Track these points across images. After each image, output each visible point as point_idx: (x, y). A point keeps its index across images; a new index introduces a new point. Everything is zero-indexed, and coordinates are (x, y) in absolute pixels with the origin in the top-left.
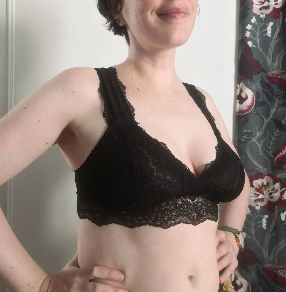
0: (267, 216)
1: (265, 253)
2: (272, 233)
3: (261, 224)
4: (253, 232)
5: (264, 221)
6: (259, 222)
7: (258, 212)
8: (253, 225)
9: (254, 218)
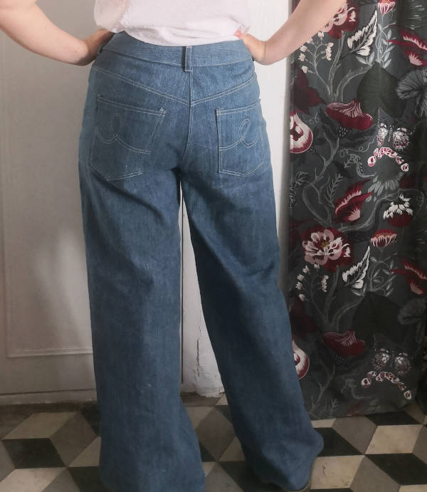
0: (331, 45)
1: (329, 90)
2: (337, 65)
3: (325, 54)
4: (316, 65)
5: (329, 51)
6: (322, 53)
7: (321, 39)
8: (315, 57)
9: (317, 48)
